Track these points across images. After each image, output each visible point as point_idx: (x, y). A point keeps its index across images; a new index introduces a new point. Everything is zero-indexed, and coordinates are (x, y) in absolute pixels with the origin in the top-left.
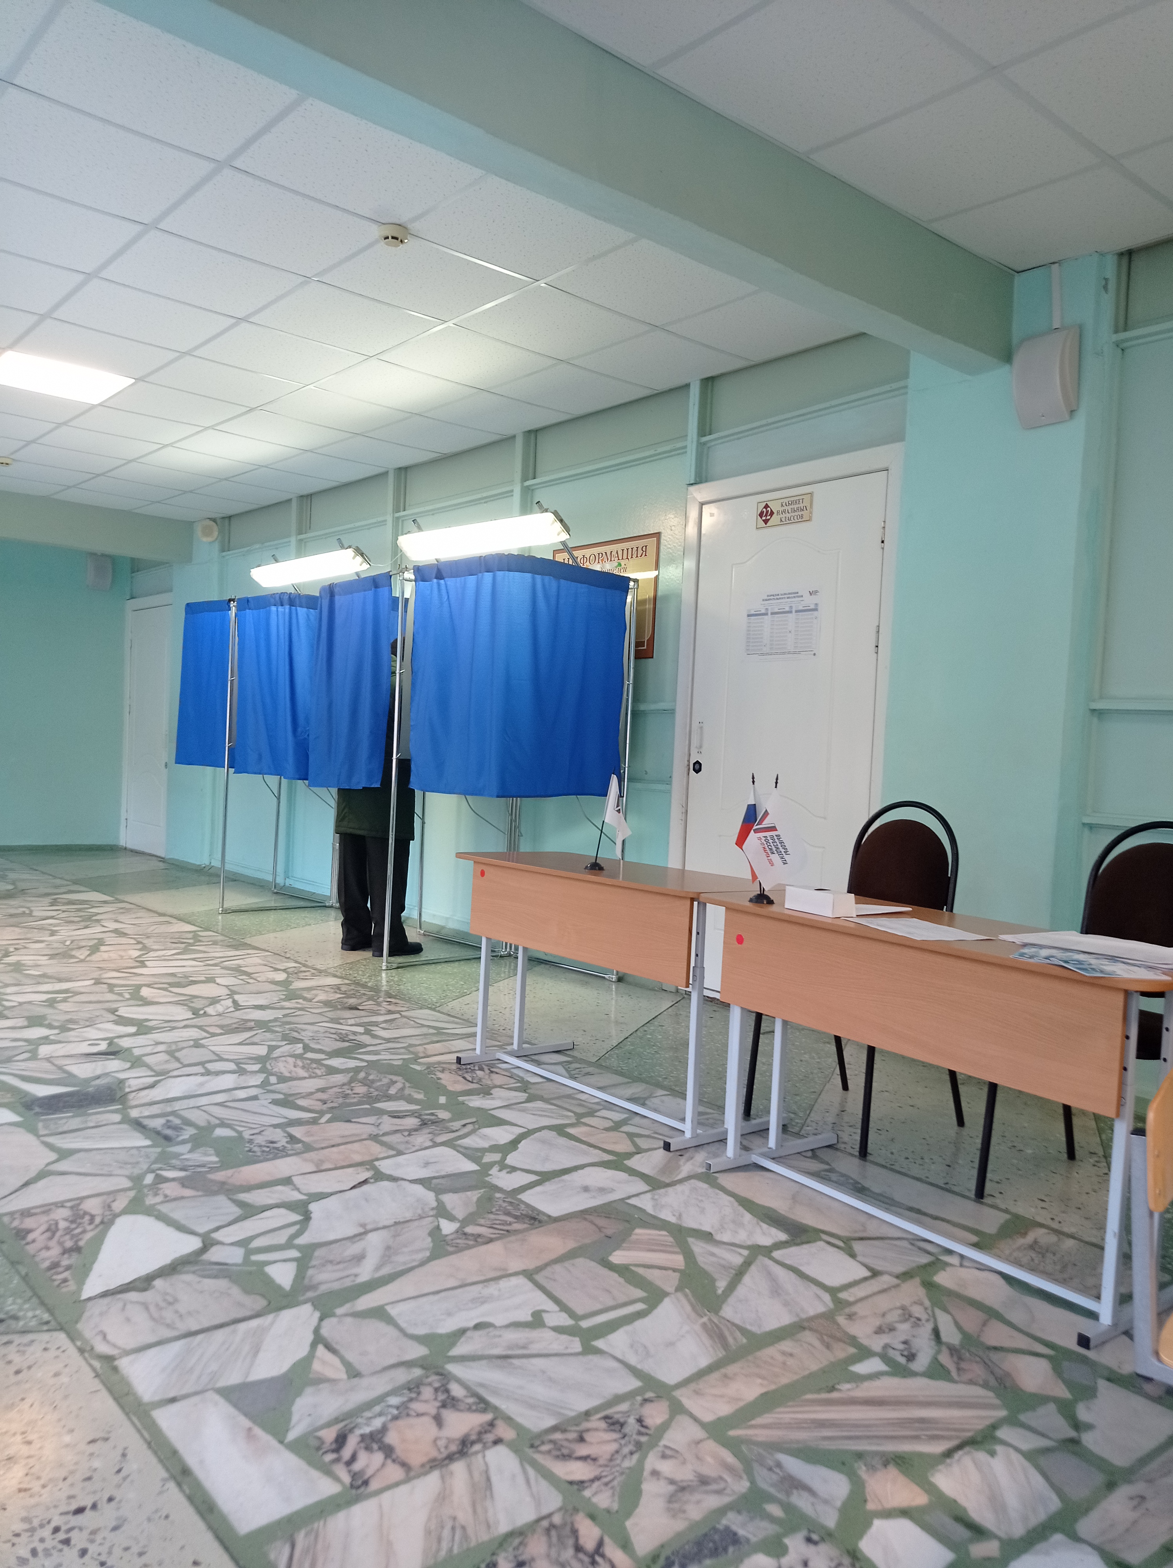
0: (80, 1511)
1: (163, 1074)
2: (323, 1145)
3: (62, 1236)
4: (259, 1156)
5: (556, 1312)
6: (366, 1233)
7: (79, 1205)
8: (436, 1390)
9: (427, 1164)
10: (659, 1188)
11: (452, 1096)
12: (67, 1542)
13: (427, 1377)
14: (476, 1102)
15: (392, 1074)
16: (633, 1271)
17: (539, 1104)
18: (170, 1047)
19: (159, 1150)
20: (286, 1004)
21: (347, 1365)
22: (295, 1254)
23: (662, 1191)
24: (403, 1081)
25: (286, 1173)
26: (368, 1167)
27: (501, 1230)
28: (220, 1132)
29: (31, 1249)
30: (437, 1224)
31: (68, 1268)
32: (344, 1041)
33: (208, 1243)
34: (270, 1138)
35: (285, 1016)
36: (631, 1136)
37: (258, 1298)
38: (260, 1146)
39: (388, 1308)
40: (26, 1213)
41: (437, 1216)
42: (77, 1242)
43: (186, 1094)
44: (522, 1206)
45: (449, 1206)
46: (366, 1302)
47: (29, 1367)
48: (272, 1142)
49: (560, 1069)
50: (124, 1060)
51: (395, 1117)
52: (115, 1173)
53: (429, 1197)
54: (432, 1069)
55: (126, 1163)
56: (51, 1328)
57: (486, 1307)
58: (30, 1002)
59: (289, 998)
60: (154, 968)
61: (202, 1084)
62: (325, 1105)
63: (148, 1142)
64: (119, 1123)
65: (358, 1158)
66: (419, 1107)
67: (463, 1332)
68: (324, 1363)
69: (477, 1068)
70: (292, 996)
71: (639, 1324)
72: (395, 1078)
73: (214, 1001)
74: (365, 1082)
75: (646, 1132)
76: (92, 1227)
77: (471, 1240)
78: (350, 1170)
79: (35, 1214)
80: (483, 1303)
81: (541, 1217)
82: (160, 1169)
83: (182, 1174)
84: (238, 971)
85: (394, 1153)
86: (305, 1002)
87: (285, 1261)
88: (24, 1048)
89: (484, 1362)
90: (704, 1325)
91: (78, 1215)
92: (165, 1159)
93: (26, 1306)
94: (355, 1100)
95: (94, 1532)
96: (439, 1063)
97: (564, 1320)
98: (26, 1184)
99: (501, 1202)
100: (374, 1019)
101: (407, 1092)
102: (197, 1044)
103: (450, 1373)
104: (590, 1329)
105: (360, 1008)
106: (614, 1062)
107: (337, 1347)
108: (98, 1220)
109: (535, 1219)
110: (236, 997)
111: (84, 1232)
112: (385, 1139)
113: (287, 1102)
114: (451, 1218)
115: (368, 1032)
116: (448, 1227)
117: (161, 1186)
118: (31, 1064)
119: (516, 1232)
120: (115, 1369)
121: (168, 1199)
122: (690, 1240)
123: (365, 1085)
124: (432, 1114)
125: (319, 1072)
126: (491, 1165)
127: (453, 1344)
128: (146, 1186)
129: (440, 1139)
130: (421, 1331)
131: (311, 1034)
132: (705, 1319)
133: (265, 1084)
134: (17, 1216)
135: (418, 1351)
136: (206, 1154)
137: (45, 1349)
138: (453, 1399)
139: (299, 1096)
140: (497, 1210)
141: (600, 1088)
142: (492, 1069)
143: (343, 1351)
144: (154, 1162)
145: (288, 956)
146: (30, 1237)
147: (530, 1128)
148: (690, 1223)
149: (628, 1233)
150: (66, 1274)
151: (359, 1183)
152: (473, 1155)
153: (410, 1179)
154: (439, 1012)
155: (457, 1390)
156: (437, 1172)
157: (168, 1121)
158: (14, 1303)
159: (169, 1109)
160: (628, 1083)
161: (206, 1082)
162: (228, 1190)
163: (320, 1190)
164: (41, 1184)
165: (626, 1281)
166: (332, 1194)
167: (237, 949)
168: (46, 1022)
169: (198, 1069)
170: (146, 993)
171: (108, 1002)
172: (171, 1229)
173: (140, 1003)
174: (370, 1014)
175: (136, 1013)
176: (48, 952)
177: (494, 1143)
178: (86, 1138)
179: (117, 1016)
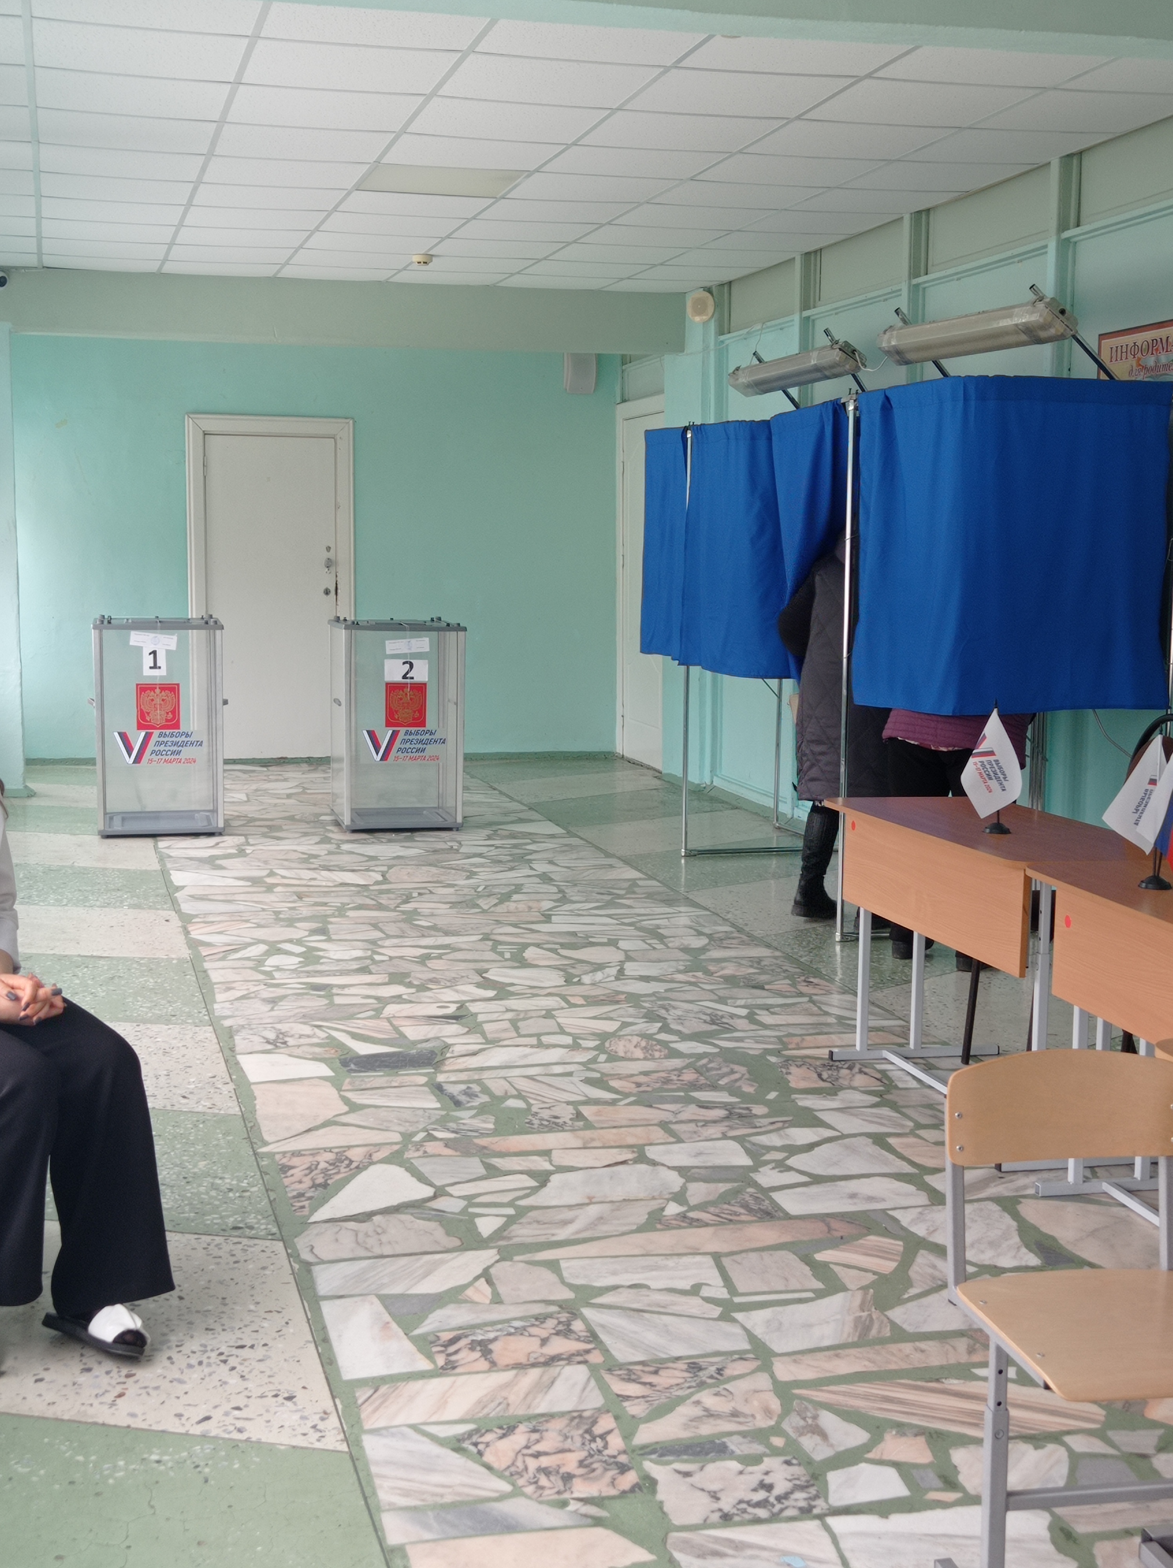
0: (242, 1347)
1: (493, 1042)
2: (605, 1126)
3: (317, 1174)
4: (534, 1129)
5: (717, 1287)
6: (588, 1204)
7: (345, 1151)
8: (560, 1323)
9: (700, 1154)
10: (940, 1204)
11: (789, 1092)
12: (225, 1362)
13: (559, 1313)
14: (810, 1102)
15: (738, 1064)
16: (828, 1268)
17: (882, 1110)
18: (518, 1015)
19: (444, 1113)
21: (496, 1294)
22: (510, 1211)
23: (939, 1207)
24: (745, 1072)
25: (550, 1146)
26: (636, 1150)
27: (725, 1218)
28: (511, 1103)
29: (286, 1181)
30: (664, 1205)
31: (310, 1198)
32: (713, 1023)
33: (439, 1194)
34: (556, 1114)
35: (667, 990)
37: (455, 1239)
38: (541, 1120)
39: (562, 1261)
40: (296, 1154)
41: (669, 1199)
42: (326, 1180)
43: (503, 1064)
44: (767, 1202)
45: (690, 1193)
46: (545, 1255)
47: (246, 1261)
48: (556, 1117)
50: (463, 1025)
51: (701, 1107)
52: (390, 1129)
53: (677, 1183)
54: (790, 1062)
55: (407, 1121)
56: (275, 1238)
57: (654, 1274)
58: (401, 958)
59: (686, 971)
60: (558, 924)
61: (526, 1056)
62: (637, 1088)
63: (438, 1105)
64: (422, 1085)
65: (631, 1141)
66: (737, 1100)
67: (617, 1287)
68: (478, 1290)
69: (845, 1066)
70: (695, 967)
71: (793, 1307)
72: (736, 1068)
73: (599, 967)
74: (700, 1070)
76: (347, 1169)
77: (686, 1223)
78: (616, 1150)
79: (304, 1155)
80: (652, 1270)
81: (778, 1214)
82: (434, 1130)
83: (451, 1136)
84: (652, 933)
85: (673, 1140)
86: (703, 976)
87: (497, 1215)
88: (372, 1005)
89: (618, 1311)
90: (858, 1317)
91: (339, 1160)
92: (443, 1122)
93: (263, 1221)
94: (675, 1087)
95: (245, 1360)
96: (804, 1057)
97: (720, 1293)
98: (308, 1131)
99: (747, 1196)
101: (739, 1084)
102: (548, 1014)
103: (581, 1313)
104: (739, 1304)
105: (766, 987)
107: (496, 1282)
108: (354, 1165)
109: (769, 1214)
110: (628, 964)
111: (338, 1173)
112: (675, 1126)
113: (597, 1082)
114: (683, 1203)
115: (750, 1016)
116: (674, 1210)
117: (427, 1144)
118: (371, 1023)
119: (739, 1222)
120: (309, 1272)
121: (426, 1155)
122: (922, 1252)
123: (698, 1072)
124: (748, 1109)
125: (657, 1054)
126: (768, 1162)
127: (600, 1295)
128: (413, 1142)
129: (734, 1133)
130: (578, 1282)
131: (680, 1013)
132: (865, 1314)
133: (590, 1062)
134: (288, 1155)
135: (565, 1295)
136: (485, 1122)
137: (263, 1251)
138: (570, 1330)
139: (617, 1077)
140: (737, 1202)
142: (865, 1069)
143: (499, 1286)
144: (432, 1124)
145: (728, 917)
146: (291, 1172)
147: (846, 1132)
149: (859, 1237)
150: (306, 1203)
151: (616, 1163)
152: (756, 1153)
153: (670, 1165)
155: (577, 1326)
156: (705, 1162)
157: (468, 1088)
158: (255, 1217)
159: (476, 1077)
161: (531, 1054)
162: (485, 1154)
163: (571, 1164)
164: (322, 1131)
165: (812, 1274)
166: (581, 1169)
168: (408, 980)
169: (534, 1041)
170: (530, 953)
171: (483, 961)
172: (414, 1180)
173: (517, 965)
174: (772, 995)
175: (505, 976)
176: (453, 899)
177: (789, 1143)
178: (382, 1096)
179: (483, 977)
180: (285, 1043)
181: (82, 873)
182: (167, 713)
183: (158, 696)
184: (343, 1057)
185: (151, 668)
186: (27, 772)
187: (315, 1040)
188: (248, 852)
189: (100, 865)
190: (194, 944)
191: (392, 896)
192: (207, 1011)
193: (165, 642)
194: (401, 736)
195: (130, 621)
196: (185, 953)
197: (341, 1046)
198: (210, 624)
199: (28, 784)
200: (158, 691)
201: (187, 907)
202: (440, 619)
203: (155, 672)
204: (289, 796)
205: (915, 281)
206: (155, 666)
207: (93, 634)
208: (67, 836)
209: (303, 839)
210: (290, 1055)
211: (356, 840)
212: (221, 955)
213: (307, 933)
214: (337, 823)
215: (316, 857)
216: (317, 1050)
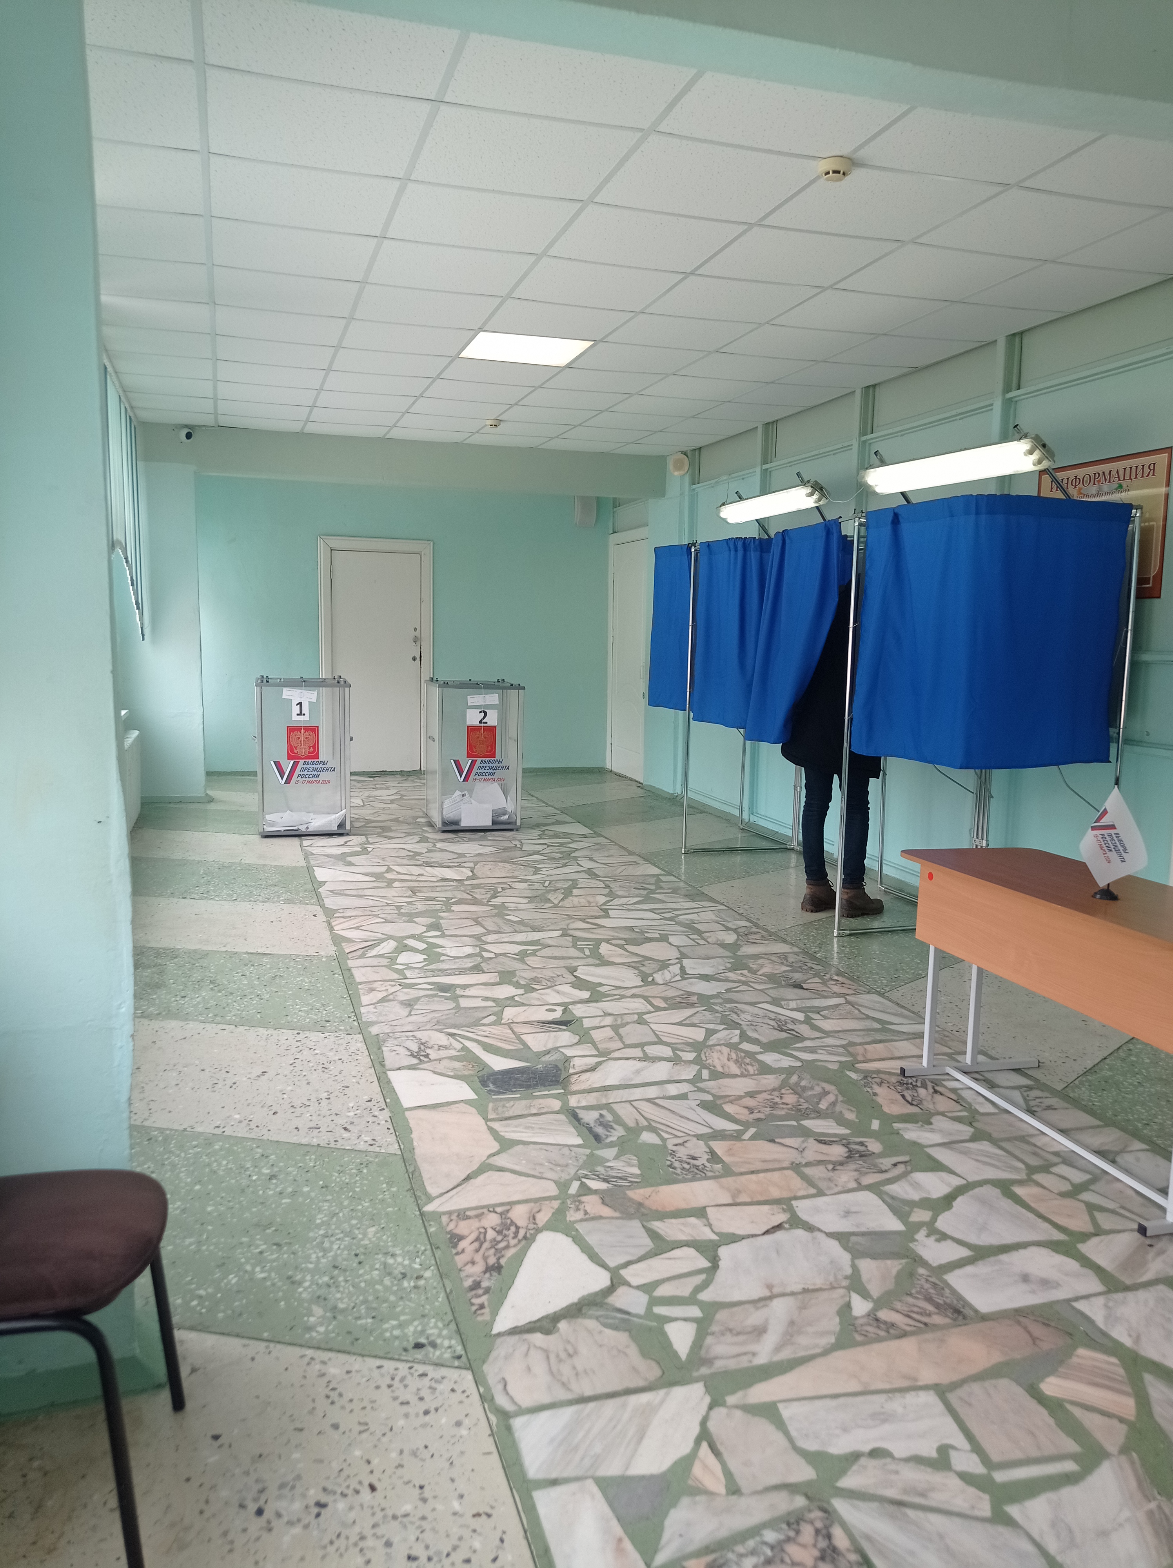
1: (605, 1054)
2: (743, 1170)
3: (487, 1249)
4: (679, 1175)
5: (965, 1451)
6: (771, 1298)
7: (508, 1211)
8: (817, 1531)
9: (847, 1213)
10: (1117, 1291)
11: (887, 1119)
13: (810, 1511)
14: (912, 1133)
15: (825, 1082)
16: (1067, 1411)
17: (985, 1146)
18: (616, 1020)
19: (588, 1151)
20: (731, 975)
21: (728, 1474)
22: (695, 1312)
23: (1119, 1296)
24: (836, 1092)
25: (701, 1202)
26: (785, 1207)
27: (919, 1321)
28: (647, 1137)
29: (460, 1260)
30: (847, 1299)
31: (487, 1291)
32: (782, 1030)
33: (617, 1282)
34: (692, 1153)
35: (728, 990)
36: (1091, 1208)
37: (653, 1364)
38: (681, 1161)
39: (781, 1406)
40: (462, 1215)
41: (849, 1289)
42: (498, 1259)
43: (622, 1083)
44: (947, 1292)
45: (865, 1277)
46: (760, 1393)
47: (437, 1409)
48: (694, 1158)
49: (1016, 1095)
50: (574, 1032)
51: (820, 1142)
52: (545, 1175)
53: (845, 1258)
54: (870, 1079)
55: (558, 1165)
56: (462, 1365)
57: (887, 1428)
58: (504, 954)
59: (733, 969)
60: (617, 920)
61: (638, 1072)
62: (751, 1116)
63: (579, 1141)
64: (557, 1112)
65: (776, 1193)
66: (848, 1131)
67: (855, 1457)
68: (705, 1467)
69: (919, 1084)
70: (738, 964)
71: (1067, 1492)
72: (828, 1087)
73: (664, 965)
74: (797, 1090)
75: (1111, 1205)
76: (516, 1241)
77: (882, 1330)
78: (766, 1208)
79: (470, 1217)
80: (884, 1421)
81: (967, 1311)
82: (586, 1176)
83: (603, 1186)
84: (691, 928)
85: (813, 1191)
86: (749, 975)
87: (685, 1320)
88: (492, 1009)
89: (875, 1505)
90: (1150, 1514)
91: (506, 1226)
92: (590, 1166)
93: (445, 1332)
94: (783, 1113)
96: (878, 1072)
97: (972, 1464)
98: (468, 1178)
99: (923, 1282)
100: (818, 1003)
101: (838, 1108)
102: (641, 1021)
103: (835, 1511)
104: (1005, 1486)
105: (805, 986)
106: (1083, 1093)
107: (721, 1448)
108: (522, 1234)
109: (957, 1311)
110: (685, 962)
111: (507, 1247)
112: (807, 1171)
113: (713, 1107)
114: (865, 1294)
115: (808, 1021)
116: (860, 1307)
117: (584, 1199)
118: (496, 1030)
119: (936, 1327)
120: (509, 1428)
121: (587, 1216)
122: (1148, 1377)
123: (796, 1093)
124: (862, 1144)
125: (751, 1069)
126: (919, 1226)
127: (843, 1472)
128: (570, 1197)
129: (868, 1180)
130: (812, 1446)
131: (750, 1018)
132: (1153, 1505)
133: (696, 1080)
134: (454, 1217)
135: (804, 1473)
136: (630, 1165)
137: (453, 1390)
138: (834, 1549)
139: (727, 1100)
140: (917, 1292)
141: (1063, 1132)
142: (937, 1088)
143: (726, 1456)
144: (581, 1168)
145: (741, 911)
146: (461, 1245)
147: (971, 1179)
148: (1150, 1351)
149: (1069, 1352)
150: (484, 1299)
151: (773, 1228)
152: (900, 1208)
153: (827, 1231)
154: (888, 999)
155: (841, 1540)
156: (857, 1226)
157: (601, 1115)
158: (436, 1326)
159: (604, 1100)
160: (1099, 1127)
161: (642, 1069)
162: (643, 1215)
163: (731, 1230)
164: (481, 1179)
165: (1056, 1424)
166: (743, 1238)
167: (693, 900)
168: (515, 980)
169: (637, 1052)
170: (604, 949)
171: (570, 958)
172: (584, 1257)
173: (598, 962)
174: (813, 996)
175: (592, 975)
176: (529, 893)
177: (925, 1195)
178: (527, 1128)
179: (575, 976)
180: (427, 1056)
181: (248, 869)
182: (310, 747)
183: (302, 735)
184: (480, 1074)
185: (298, 715)
186: (207, 780)
187: (453, 1053)
188: (369, 849)
189: (261, 862)
190: (337, 940)
191: (483, 891)
192: (356, 1015)
193: (308, 696)
194: (478, 764)
195: (282, 680)
196: (331, 950)
197: (476, 1060)
198: (340, 683)
199: (208, 792)
200: (303, 731)
201: (330, 902)
202: (504, 680)
203: (301, 718)
204: (392, 802)
205: (864, 438)
206: (301, 714)
207: (256, 690)
208: (236, 836)
209: (408, 838)
210: (435, 1072)
211: (446, 839)
212: (360, 953)
213: (424, 929)
214: (431, 824)
215: (420, 854)
216: (457, 1065)
